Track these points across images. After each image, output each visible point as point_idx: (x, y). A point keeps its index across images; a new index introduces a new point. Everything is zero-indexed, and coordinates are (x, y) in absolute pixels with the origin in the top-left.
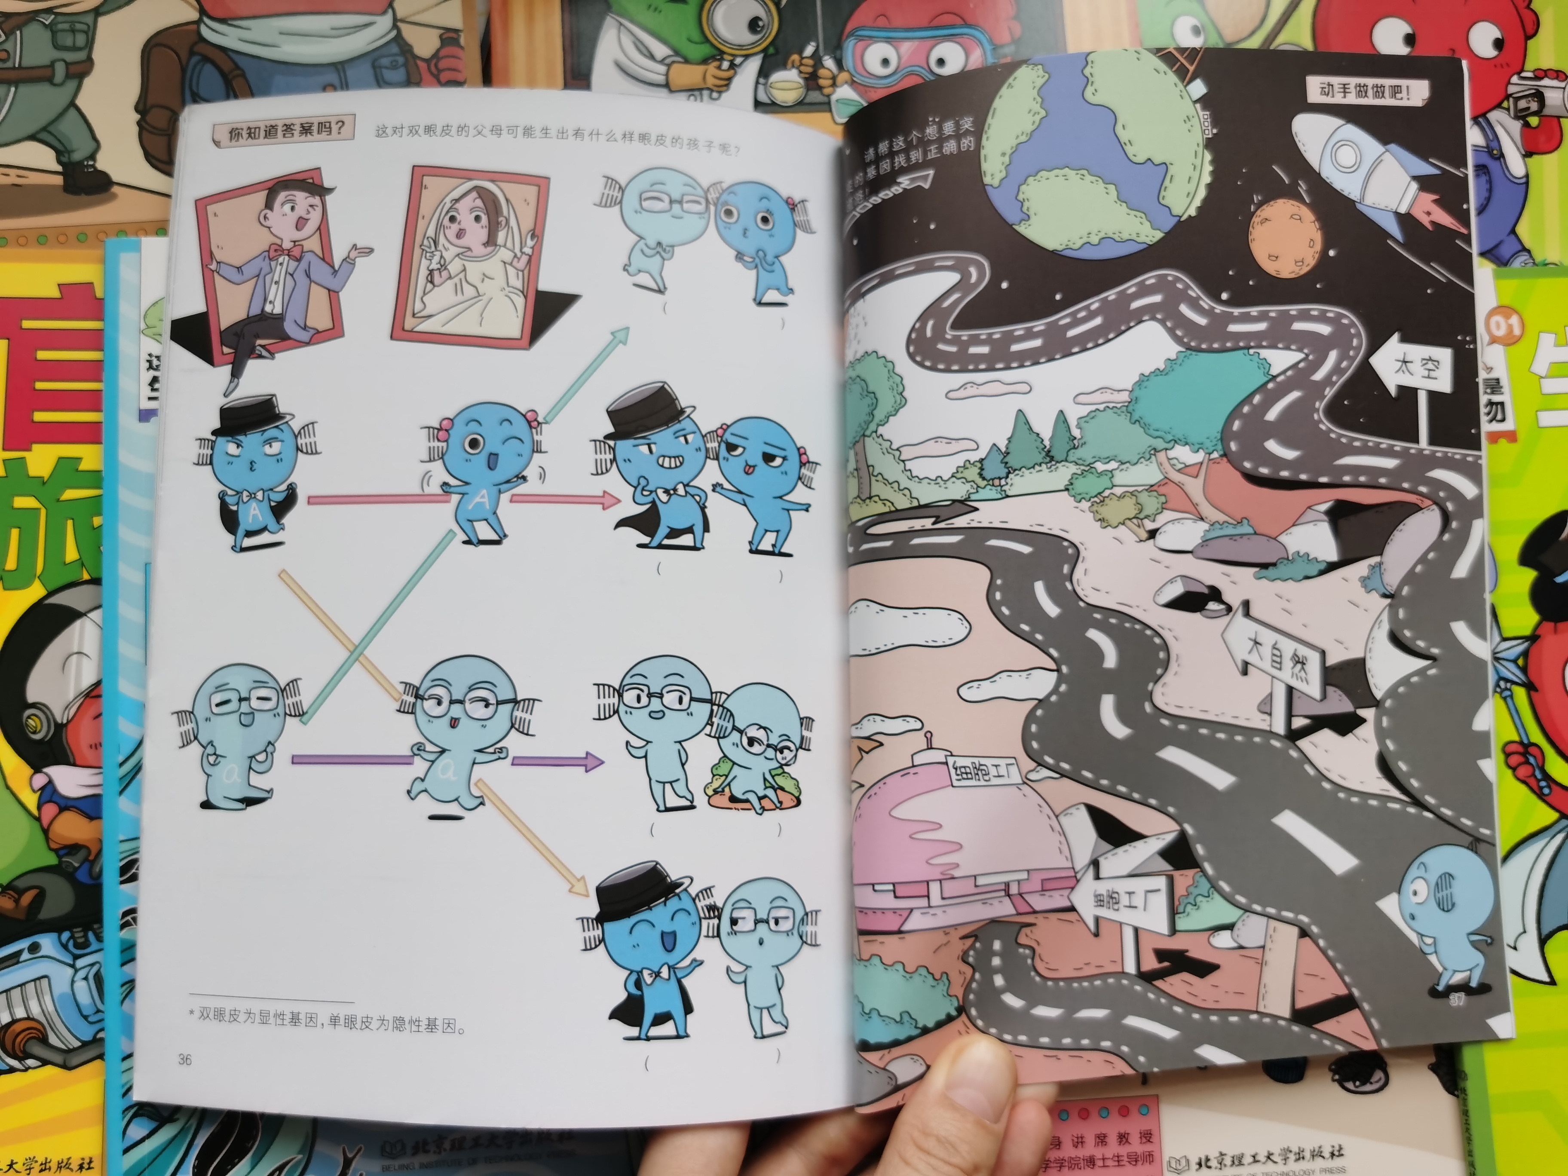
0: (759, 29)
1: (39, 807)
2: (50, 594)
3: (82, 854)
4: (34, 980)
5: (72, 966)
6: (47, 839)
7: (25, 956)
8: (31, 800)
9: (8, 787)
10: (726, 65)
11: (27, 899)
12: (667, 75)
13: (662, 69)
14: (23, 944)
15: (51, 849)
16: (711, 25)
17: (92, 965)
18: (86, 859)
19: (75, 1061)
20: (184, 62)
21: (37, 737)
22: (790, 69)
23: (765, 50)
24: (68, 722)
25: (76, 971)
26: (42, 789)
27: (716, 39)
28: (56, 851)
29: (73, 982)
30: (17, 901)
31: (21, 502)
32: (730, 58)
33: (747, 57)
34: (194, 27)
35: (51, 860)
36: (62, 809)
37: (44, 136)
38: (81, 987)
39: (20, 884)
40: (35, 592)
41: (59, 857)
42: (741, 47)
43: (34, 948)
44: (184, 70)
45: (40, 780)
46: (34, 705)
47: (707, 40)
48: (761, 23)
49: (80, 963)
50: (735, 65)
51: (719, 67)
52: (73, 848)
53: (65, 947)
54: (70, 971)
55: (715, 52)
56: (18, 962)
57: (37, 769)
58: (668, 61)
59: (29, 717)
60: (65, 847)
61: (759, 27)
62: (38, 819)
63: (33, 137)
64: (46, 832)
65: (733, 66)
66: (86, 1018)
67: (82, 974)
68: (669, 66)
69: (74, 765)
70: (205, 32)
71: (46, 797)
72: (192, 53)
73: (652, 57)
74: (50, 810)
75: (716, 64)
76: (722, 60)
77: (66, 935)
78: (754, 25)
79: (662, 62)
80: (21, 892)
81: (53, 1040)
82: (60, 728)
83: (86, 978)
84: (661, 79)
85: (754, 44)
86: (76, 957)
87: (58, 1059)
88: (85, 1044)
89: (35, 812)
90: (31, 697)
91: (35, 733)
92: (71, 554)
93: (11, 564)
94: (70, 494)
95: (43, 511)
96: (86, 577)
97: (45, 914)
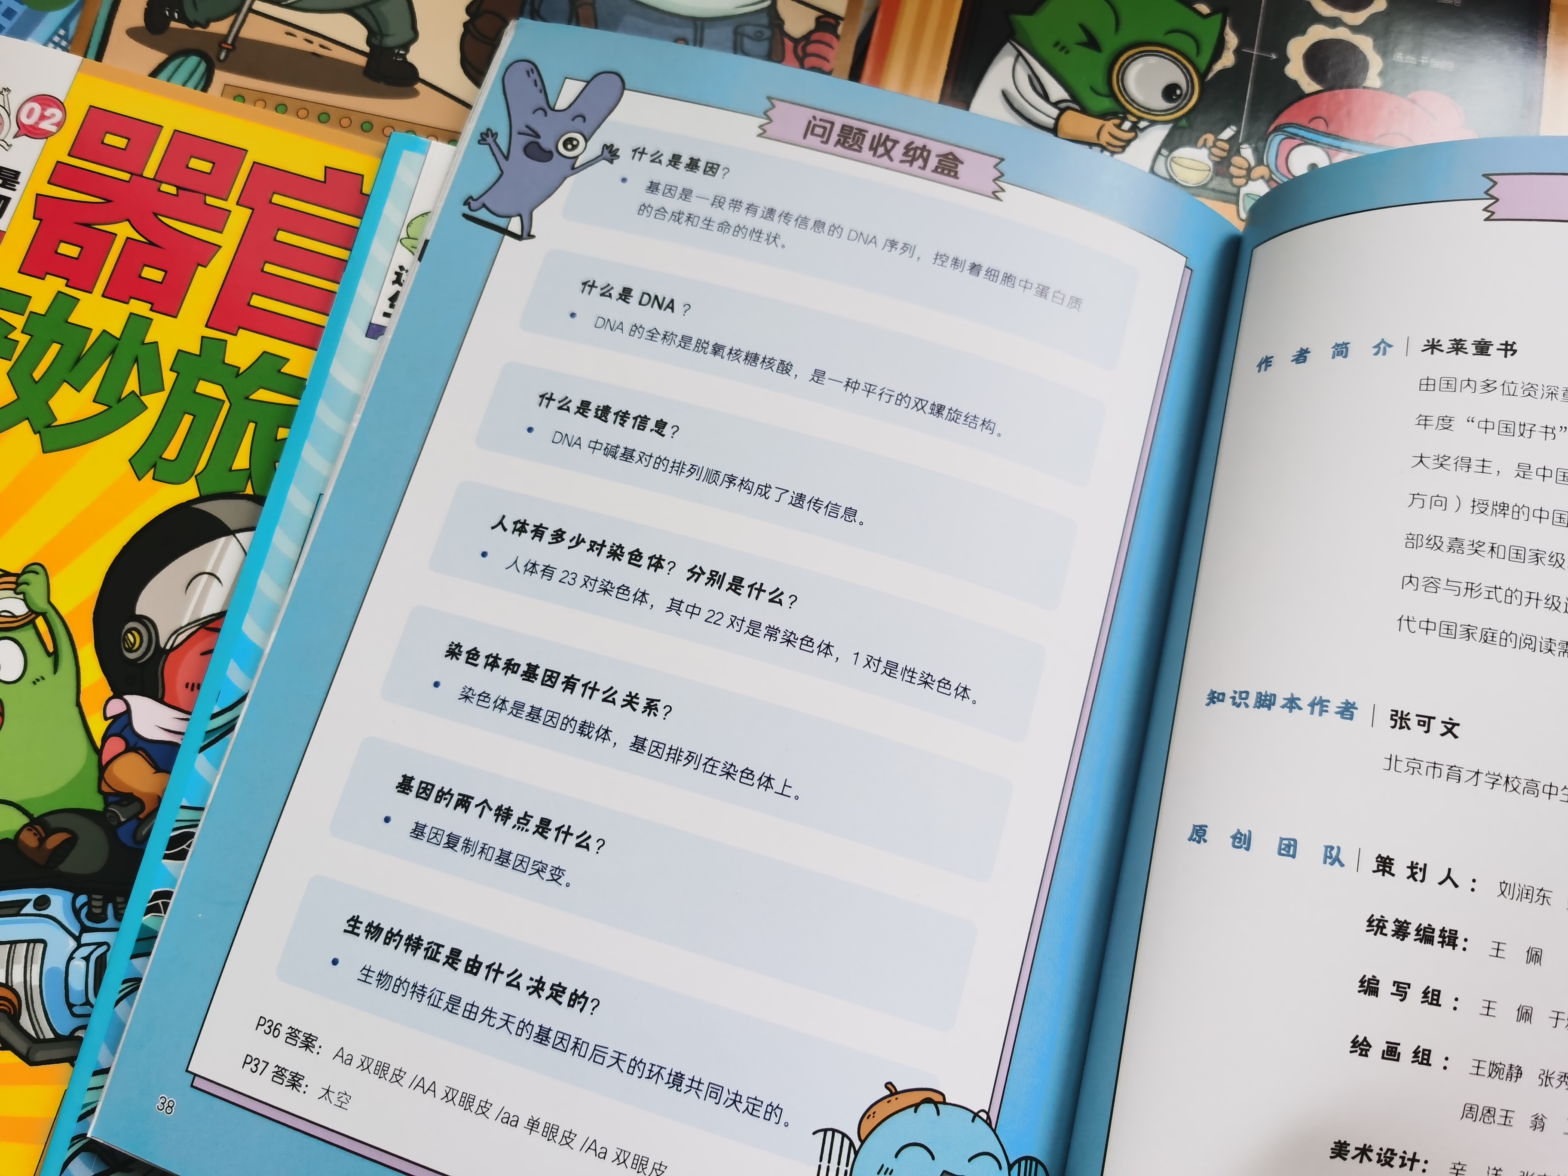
0: (1174, 97)
1: (104, 739)
2: (202, 499)
4: (29, 942)
5: (77, 939)
6: (101, 778)
7: (29, 909)
8: (98, 727)
9: (78, 704)
10: (1127, 125)
11: (54, 841)
12: (1057, 119)
13: (1055, 112)
14: (32, 894)
15: (100, 791)
16: (1122, 80)
17: (99, 945)
18: (136, 816)
19: (40, 1056)
21: (131, 656)
22: (1201, 147)
23: (1176, 121)
24: (172, 649)
25: (80, 946)
26: (116, 718)
27: (1123, 96)
28: (105, 795)
29: (71, 958)
30: (42, 841)
31: (205, 388)
32: (1134, 119)
33: (1153, 123)
35: (96, 804)
36: (128, 749)
38: (78, 965)
39: (53, 822)
40: (187, 491)
41: (107, 804)
42: (1149, 111)
43: (43, 903)
45: (116, 707)
46: (142, 619)
47: (1112, 95)
48: (1178, 92)
49: (87, 938)
50: (1138, 128)
51: (1119, 126)
52: (127, 798)
53: (76, 912)
54: (73, 944)
55: (1116, 108)
56: (18, 914)
57: (118, 693)
58: (1063, 105)
59: (130, 631)
60: (117, 793)
61: (1176, 95)
62: (99, 752)
63: (350, 11)
64: (102, 769)
65: (1134, 128)
66: (70, 1006)
67: (84, 951)
68: (1062, 111)
69: (161, 701)
71: (116, 729)
73: (1045, 96)
74: (116, 745)
75: (1117, 121)
76: (1124, 119)
77: (82, 899)
78: (1170, 92)
79: (1055, 105)
80: (50, 831)
81: (25, 1021)
82: (161, 653)
83: (87, 959)
84: (1050, 122)
85: (1166, 111)
86: (85, 929)
87: (22, 1046)
88: (58, 1038)
89: (99, 744)
90: (140, 610)
91: (130, 650)
92: (242, 461)
93: (171, 453)
94: (262, 395)
95: (227, 405)
96: (249, 491)
97: (67, 866)
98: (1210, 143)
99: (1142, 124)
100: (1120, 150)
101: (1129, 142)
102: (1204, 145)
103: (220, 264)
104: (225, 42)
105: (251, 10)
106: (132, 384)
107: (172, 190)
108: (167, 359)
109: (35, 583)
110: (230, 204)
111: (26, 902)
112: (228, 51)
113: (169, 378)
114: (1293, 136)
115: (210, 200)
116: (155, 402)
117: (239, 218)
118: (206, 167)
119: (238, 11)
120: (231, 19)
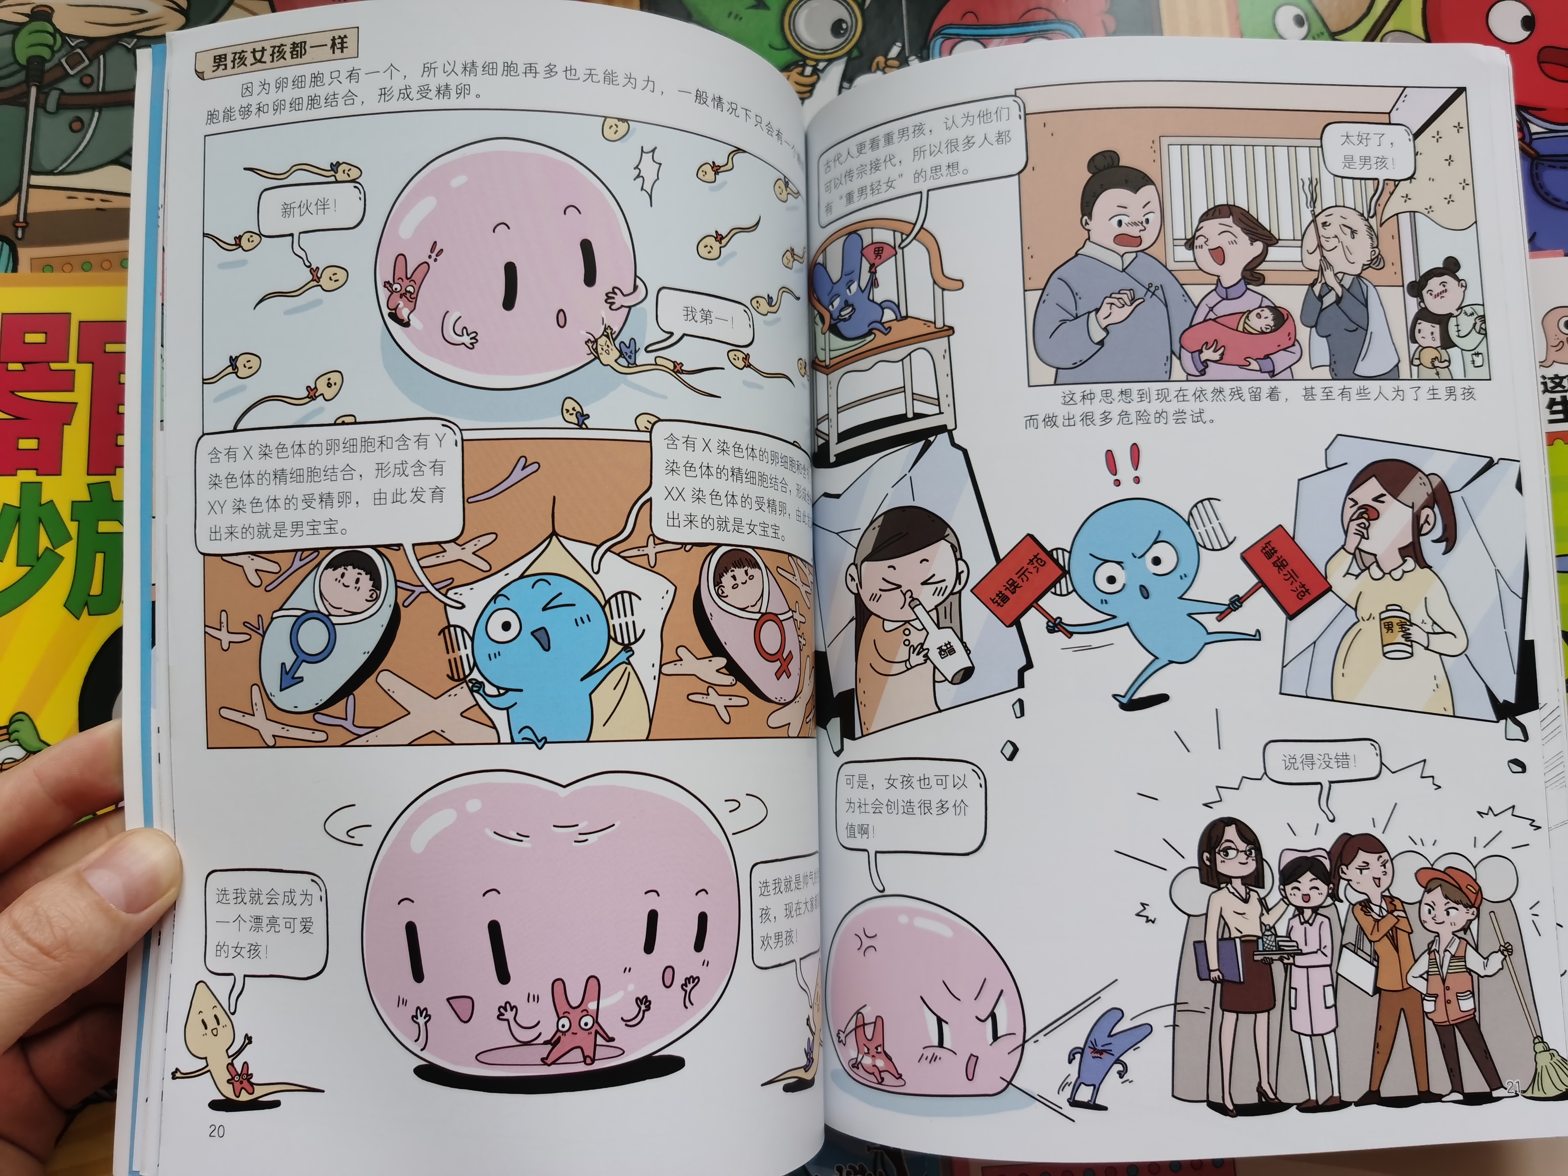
0: (842, 32)
10: (808, 70)
16: (793, 30)
22: (875, 72)
23: (849, 54)
27: (799, 45)
31: (104, 527)
32: (813, 63)
33: (830, 61)
42: (824, 51)
47: (789, 46)
48: (844, 26)
50: (819, 70)
51: (802, 74)
55: (797, 58)
61: (842, 29)
65: (816, 71)
75: (799, 69)
76: (804, 66)
78: (837, 28)
85: (837, 48)
93: (96, 589)
98: (882, 65)
99: (821, 65)
100: (808, 94)
101: (813, 86)
102: (878, 68)
103: (81, 417)
104: (17, 220)
106: (44, 542)
107: (19, 367)
108: (65, 512)
109: (24, 729)
110: (72, 364)
112: (23, 228)
113: (72, 528)
114: (948, 37)
115: (54, 366)
116: (68, 551)
117: (84, 374)
118: (40, 338)
119: (19, 190)
120: (16, 199)
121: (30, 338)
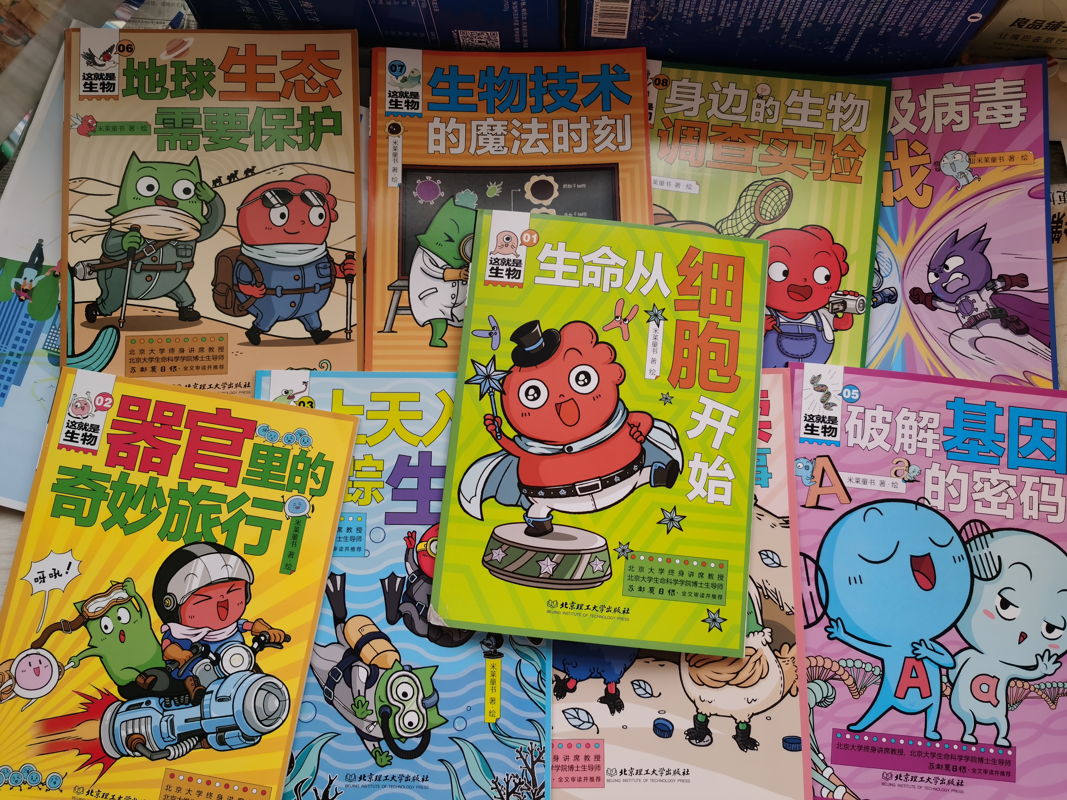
1: (162, 641)
2: (186, 546)
3: (177, 664)
4: (145, 717)
5: (162, 714)
6: (163, 655)
7: (144, 705)
8: (160, 636)
9: (151, 629)
11: (149, 680)
14: (144, 700)
15: (163, 660)
17: (171, 715)
18: (177, 667)
19: (155, 757)
20: (234, 264)
21: (168, 608)
24: (182, 604)
25: (163, 717)
26: (165, 632)
28: (165, 661)
29: (161, 721)
30: (145, 680)
31: (182, 502)
34: (239, 248)
35: (163, 665)
36: (171, 643)
37: (171, 295)
38: (164, 723)
39: (148, 673)
40: (180, 543)
41: (166, 664)
43: (148, 703)
44: (233, 268)
45: (165, 628)
46: (169, 594)
49: (165, 714)
52: (173, 661)
53: (161, 705)
54: (161, 716)
56: (140, 708)
57: (165, 623)
59: (166, 599)
60: (170, 660)
62: (161, 645)
63: (166, 295)
64: (163, 652)
66: (163, 738)
67: (165, 718)
69: (181, 624)
70: (244, 251)
71: (166, 636)
72: (237, 260)
74: (167, 642)
77: (162, 700)
80: (147, 677)
81: (148, 746)
82: (178, 606)
83: (167, 721)
86: (164, 711)
87: (149, 755)
88: (161, 750)
89: (161, 643)
90: (169, 591)
91: (167, 606)
92: (199, 529)
93: (172, 529)
94: (203, 502)
95: (191, 508)
96: (203, 540)
97: (155, 689)
103: (181, 453)
104: (120, 319)
105: (126, 304)
106: (155, 505)
107: (159, 425)
108: (166, 493)
109: (129, 586)
110: (182, 428)
111: (142, 703)
112: (123, 323)
113: (168, 500)
115: (174, 428)
116: (164, 510)
117: (186, 433)
118: (170, 414)
119: (122, 306)
120: (120, 309)
121: (166, 413)
